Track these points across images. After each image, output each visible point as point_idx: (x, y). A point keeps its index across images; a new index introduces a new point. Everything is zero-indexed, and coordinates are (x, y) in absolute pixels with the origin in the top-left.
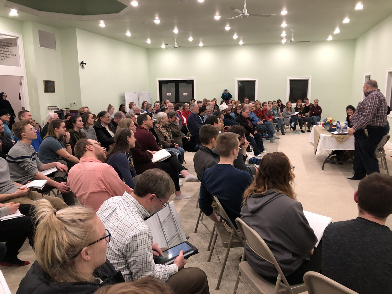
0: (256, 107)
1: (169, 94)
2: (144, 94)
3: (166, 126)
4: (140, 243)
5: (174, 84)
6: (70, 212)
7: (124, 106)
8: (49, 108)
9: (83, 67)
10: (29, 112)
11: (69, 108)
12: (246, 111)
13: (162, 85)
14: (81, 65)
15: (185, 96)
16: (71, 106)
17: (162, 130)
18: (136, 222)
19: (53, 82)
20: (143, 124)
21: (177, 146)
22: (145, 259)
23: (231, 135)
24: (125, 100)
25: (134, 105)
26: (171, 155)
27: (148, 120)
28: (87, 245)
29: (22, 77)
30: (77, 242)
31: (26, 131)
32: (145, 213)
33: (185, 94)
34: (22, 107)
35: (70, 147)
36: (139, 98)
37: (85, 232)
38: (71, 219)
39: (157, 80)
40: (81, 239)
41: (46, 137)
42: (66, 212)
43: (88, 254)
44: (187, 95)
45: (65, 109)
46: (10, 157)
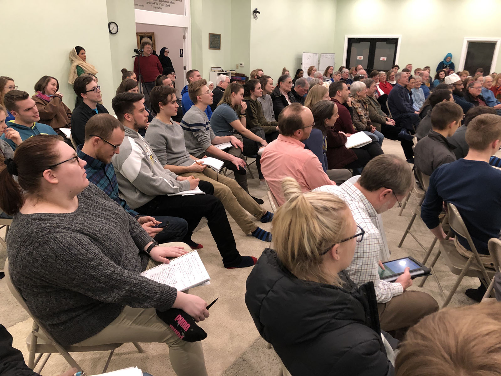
0: (497, 82)
1: (360, 58)
2: (326, 57)
3: (363, 100)
4: (368, 249)
5: (369, 43)
6: (318, 196)
7: (301, 72)
8: (213, 69)
9: (255, 17)
10: (197, 72)
11: (234, 71)
12: (474, 87)
13: (351, 44)
14: (253, 14)
15: (383, 61)
16: (237, 67)
17: (357, 106)
18: (364, 222)
19: (219, 36)
20: (336, 95)
21: (375, 129)
22: (371, 270)
23: (494, 119)
24: (302, 64)
25: (314, 70)
26: (372, 141)
27: (344, 90)
28: (340, 242)
29: (186, 28)
30: (330, 236)
31: (203, 93)
32: (372, 212)
33: (383, 59)
34: (184, 66)
35: (244, 119)
36: (319, 61)
37: (339, 225)
38: (323, 206)
39: (346, 37)
40: (334, 232)
41: (220, 104)
42: (314, 197)
43: (338, 253)
44: (386, 60)
45: (230, 72)
46: (185, 123)
